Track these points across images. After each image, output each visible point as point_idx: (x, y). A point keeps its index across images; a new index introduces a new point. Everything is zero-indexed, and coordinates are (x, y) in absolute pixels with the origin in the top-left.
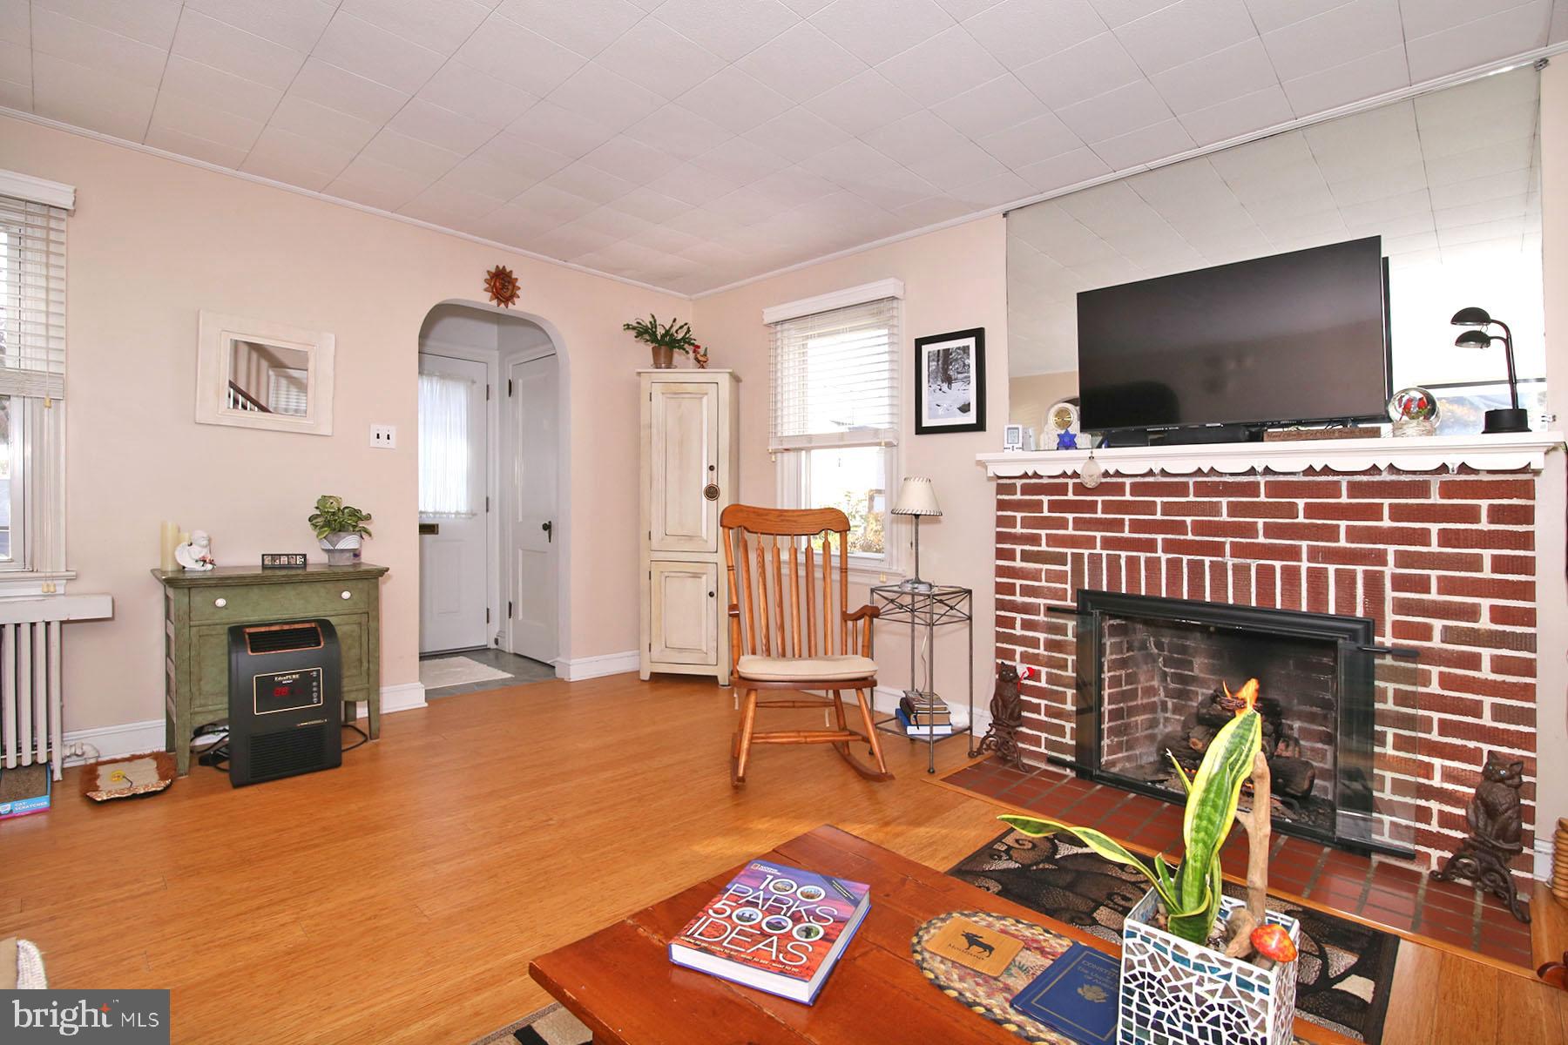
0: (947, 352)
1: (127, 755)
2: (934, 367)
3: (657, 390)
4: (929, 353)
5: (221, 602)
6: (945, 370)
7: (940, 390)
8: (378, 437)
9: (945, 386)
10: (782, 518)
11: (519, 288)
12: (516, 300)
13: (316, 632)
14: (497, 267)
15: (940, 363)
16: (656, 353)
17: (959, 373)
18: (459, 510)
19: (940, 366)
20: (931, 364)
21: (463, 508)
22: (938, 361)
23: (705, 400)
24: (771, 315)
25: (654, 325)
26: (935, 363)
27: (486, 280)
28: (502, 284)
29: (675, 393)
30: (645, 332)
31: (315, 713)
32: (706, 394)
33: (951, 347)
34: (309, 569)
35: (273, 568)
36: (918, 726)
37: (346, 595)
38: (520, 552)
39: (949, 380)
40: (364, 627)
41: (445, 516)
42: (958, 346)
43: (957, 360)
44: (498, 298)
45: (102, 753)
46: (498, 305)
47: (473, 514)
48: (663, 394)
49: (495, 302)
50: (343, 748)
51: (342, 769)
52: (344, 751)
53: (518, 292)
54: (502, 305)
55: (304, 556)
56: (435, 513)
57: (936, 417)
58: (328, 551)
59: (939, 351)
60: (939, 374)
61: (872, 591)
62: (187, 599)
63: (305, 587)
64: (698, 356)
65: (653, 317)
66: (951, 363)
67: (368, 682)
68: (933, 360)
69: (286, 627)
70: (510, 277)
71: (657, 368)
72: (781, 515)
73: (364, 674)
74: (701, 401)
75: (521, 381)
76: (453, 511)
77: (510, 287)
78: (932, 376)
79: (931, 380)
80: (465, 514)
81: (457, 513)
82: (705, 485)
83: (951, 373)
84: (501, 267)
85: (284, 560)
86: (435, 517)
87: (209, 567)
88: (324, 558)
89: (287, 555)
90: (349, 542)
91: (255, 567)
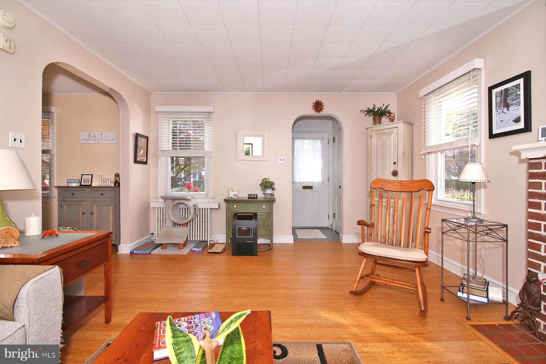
0: (506, 90)
1: (222, 243)
2: (499, 100)
3: (373, 134)
4: (496, 93)
5: (235, 206)
6: (505, 100)
7: (503, 112)
8: (280, 160)
9: (505, 110)
10: (401, 184)
11: (324, 106)
12: (323, 110)
13: (253, 217)
14: (316, 101)
15: (502, 97)
16: (374, 119)
17: (513, 100)
18: (319, 181)
19: (502, 99)
20: (497, 99)
21: (320, 181)
22: (501, 96)
23: (392, 135)
24: (422, 93)
25: (374, 108)
26: (500, 98)
27: (313, 106)
28: (318, 106)
29: (380, 134)
30: (369, 112)
31: (249, 239)
32: (393, 133)
33: (509, 87)
34: (258, 199)
35: (250, 198)
36: (463, 292)
37: (264, 207)
38: (336, 196)
39: (507, 106)
40: (269, 217)
41: (314, 183)
42: (513, 85)
43: (512, 93)
44: (316, 111)
45: (218, 241)
46: (317, 113)
47: (323, 183)
48: (376, 135)
49: (316, 113)
50: (258, 251)
51: (257, 256)
52: (258, 252)
53: (324, 108)
54: (318, 113)
55: (257, 195)
56: (311, 183)
57: (500, 128)
58: (264, 194)
59: (502, 91)
60: (502, 104)
61: (443, 220)
62: (228, 205)
63: (254, 204)
64: (390, 117)
65: (374, 105)
66: (509, 96)
67: (270, 233)
68: (499, 97)
69: (247, 214)
70: (321, 103)
71: (374, 125)
72: (401, 183)
73: (269, 230)
74: (391, 136)
75: (336, 137)
76: (317, 182)
77: (320, 106)
78: (498, 105)
79: (497, 108)
80: (321, 183)
81: (318, 183)
82: (392, 170)
83: (509, 101)
84: (317, 101)
85: (252, 196)
86: (311, 184)
87: (236, 197)
88: (263, 196)
89: (253, 195)
90: (269, 191)
91: (246, 197)
